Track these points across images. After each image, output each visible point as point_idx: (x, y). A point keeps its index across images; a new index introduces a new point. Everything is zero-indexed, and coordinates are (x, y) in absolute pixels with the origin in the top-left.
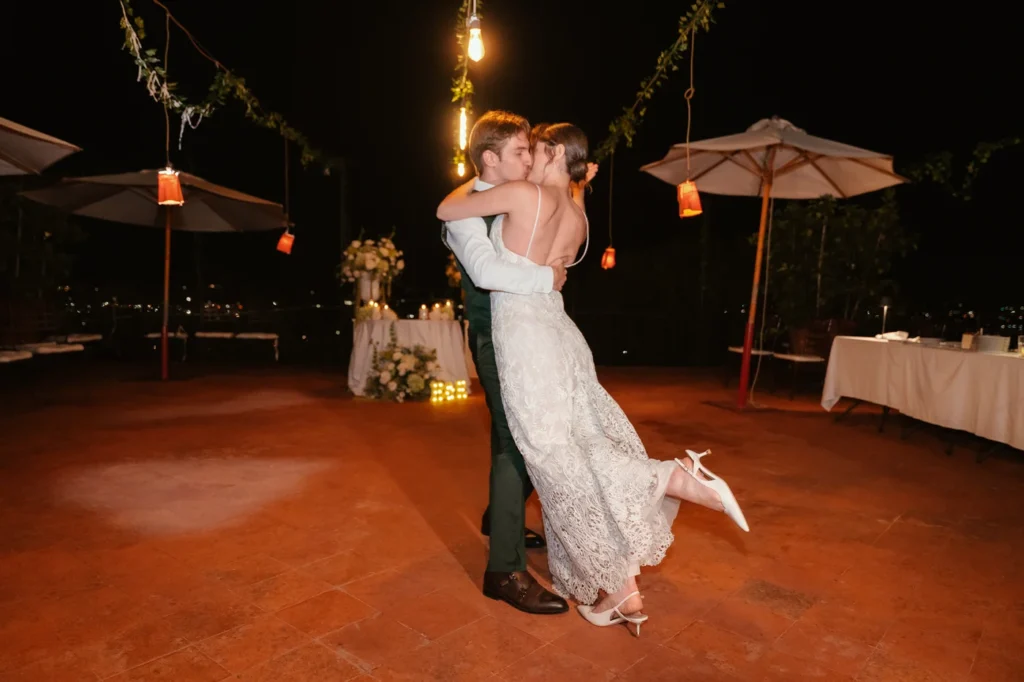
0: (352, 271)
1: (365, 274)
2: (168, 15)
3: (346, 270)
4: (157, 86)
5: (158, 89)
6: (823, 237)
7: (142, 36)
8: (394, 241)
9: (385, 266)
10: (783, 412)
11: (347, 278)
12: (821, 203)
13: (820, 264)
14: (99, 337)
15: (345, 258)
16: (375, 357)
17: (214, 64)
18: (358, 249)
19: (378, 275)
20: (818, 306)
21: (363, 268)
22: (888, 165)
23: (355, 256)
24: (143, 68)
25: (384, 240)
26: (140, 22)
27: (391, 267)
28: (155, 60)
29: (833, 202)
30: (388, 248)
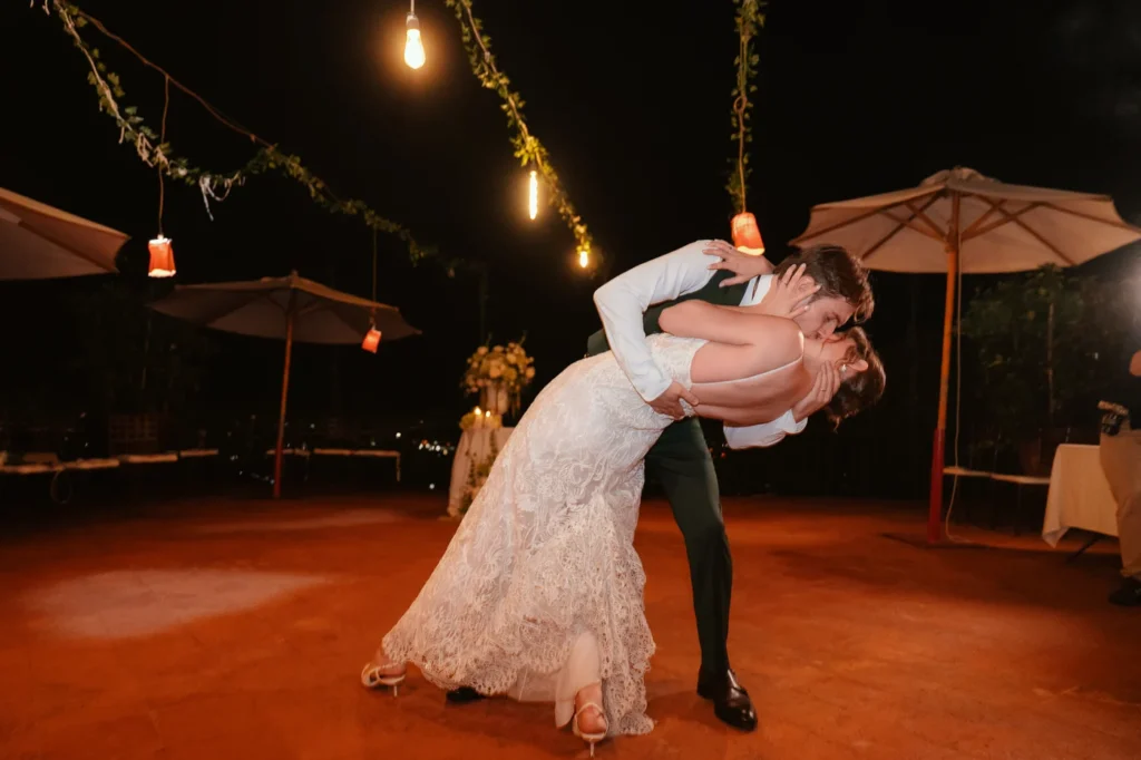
0: (475, 380)
1: (489, 383)
2: (167, 77)
3: (470, 380)
4: (149, 150)
5: (152, 155)
6: (1051, 319)
7: (120, 93)
8: (524, 347)
9: (513, 374)
10: (994, 549)
11: (469, 387)
12: (1041, 275)
13: (1050, 355)
14: (214, 452)
15: (470, 365)
16: (472, 471)
17: (249, 138)
18: (484, 356)
19: (503, 384)
20: (1052, 411)
21: (486, 376)
22: (1107, 209)
23: (480, 363)
24: (126, 130)
25: (512, 345)
26: (115, 79)
27: (520, 376)
28: (138, 119)
29: (1058, 274)
30: (516, 354)
